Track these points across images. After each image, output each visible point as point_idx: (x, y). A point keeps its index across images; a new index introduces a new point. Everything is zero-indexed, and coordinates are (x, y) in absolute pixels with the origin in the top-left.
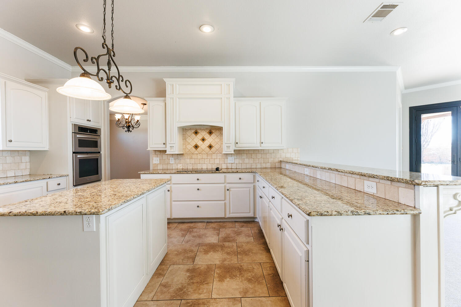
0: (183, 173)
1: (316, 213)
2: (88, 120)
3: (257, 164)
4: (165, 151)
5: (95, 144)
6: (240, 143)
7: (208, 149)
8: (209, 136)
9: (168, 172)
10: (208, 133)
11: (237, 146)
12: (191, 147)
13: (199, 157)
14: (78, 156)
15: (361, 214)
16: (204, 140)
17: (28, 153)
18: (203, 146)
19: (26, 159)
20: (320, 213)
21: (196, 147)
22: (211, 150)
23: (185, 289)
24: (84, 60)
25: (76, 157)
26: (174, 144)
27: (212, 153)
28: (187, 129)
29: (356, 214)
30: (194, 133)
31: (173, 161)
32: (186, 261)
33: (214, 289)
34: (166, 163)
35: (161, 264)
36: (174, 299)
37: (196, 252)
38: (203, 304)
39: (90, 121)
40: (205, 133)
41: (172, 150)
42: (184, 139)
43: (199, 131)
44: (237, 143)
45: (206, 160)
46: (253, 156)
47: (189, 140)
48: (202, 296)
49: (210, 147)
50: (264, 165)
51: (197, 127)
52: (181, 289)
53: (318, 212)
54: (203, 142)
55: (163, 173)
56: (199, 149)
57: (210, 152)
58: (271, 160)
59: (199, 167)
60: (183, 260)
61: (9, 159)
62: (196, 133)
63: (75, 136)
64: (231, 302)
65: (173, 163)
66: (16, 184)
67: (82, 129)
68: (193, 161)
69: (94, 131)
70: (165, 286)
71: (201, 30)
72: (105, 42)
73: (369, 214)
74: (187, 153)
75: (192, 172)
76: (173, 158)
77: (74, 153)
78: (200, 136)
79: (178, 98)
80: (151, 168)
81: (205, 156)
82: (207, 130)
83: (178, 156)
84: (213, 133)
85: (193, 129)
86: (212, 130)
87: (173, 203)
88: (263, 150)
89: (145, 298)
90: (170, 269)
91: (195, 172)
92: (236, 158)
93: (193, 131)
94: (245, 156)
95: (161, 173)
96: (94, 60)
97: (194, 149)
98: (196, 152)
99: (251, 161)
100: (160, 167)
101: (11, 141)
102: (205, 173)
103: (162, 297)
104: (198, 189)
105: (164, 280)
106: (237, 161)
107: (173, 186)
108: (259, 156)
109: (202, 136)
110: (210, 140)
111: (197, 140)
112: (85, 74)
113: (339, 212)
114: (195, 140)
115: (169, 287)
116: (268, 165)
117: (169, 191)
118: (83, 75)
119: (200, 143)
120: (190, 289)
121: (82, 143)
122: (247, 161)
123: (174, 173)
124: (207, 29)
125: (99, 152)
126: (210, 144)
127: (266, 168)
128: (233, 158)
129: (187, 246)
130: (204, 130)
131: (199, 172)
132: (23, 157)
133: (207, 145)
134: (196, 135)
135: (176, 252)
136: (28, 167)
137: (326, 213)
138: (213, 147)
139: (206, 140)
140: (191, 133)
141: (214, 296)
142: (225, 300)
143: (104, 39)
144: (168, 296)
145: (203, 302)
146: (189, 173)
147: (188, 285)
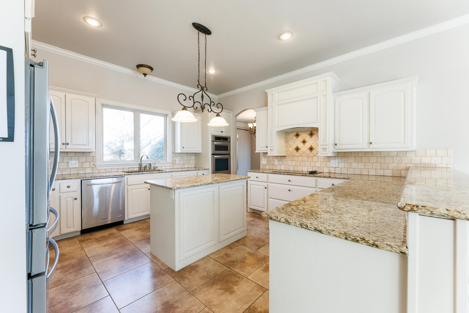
0: (277, 174)
1: (267, 216)
2: (221, 132)
3: (370, 170)
4: (267, 153)
5: (226, 148)
6: (340, 145)
7: (309, 151)
8: (310, 137)
9: (265, 172)
10: (309, 134)
11: (336, 148)
12: (292, 149)
13: (300, 159)
14: (215, 157)
15: (310, 229)
16: (305, 142)
17: (194, 154)
18: (304, 148)
19: (193, 158)
20: (270, 217)
21: (297, 149)
22: (312, 152)
23: (236, 263)
24: (184, 100)
25: (213, 157)
26: (273, 147)
27: (313, 155)
28: (289, 132)
29: (305, 227)
30: (295, 135)
31: (277, 162)
32: (253, 247)
33: (255, 273)
34: (272, 164)
35: (236, 242)
36: (225, 265)
37: (266, 244)
38: (238, 277)
39: (223, 132)
40: (306, 135)
41: (272, 153)
42: (287, 142)
43: (300, 133)
44: (336, 144)
45: (306, 162)
46: (364, 159)
47: (291, 143)
48: (242, 273)
49: (311, 149)
50: (381, 172)
51: (298, 130)
52: (233, 262)
53: (269, 215)
54: (304, 145)
55: (262, 173)
56: (300, 151)
57: (311, 155)
58: (392, 166)
59: (300, 169)
60: (252, 245)
61: (186, 158)
62: (297, 135)
63: (213, 143)
64: (257, 287)
65: (277, 164)
66: (183, 172)
67: (217, 138)
68: (294, 163)
69: (226, 139)
70: (227, 255)
71: (281, 40)
72: (199, 83)
73: (320, 231)
74: (289, 155)
75: (285, 173)
76: (277, 160)
77: (212, 154)
78: (301, 139)
79: (277, 105)
80: (261, 168)
81: (305, 159)
82: (308, 132)
83: (281, 157)
84: (314, 134)
85: (295, 132)
86: (313, 132)
87: (269, 199)
88: (380, 152)
89: (212, 256)
90: (239, 247)
91: (286, 173)
92: (341, 161)
93: (295, 134)
94: (352, 160)
95: (261, 172)
96: (191, 98)
97: (295, 151)
98: (297, 154)
99: (361, 166)
100: (267, 167)
101: (183, 148)
102: (296, 175)
103: (220, 260)
104: (289, 190)
105: (229, 251)
106: (342, 165)
107: (270, 184)
108: (373, 160)
109: (303, 139)
110: (310, 142)
111: (298, 142)
112: (185, 108)
113: (287, 221)
114: (296, 142)
115: (229, 257)
116: (389, 173)
117: (266, 188)
118: (183, 109)
119: (301, 145)
120: (239, 265)
121: (217, 148)
122: (354, 165)
123: (270, 173)
124: (286, 37)
125: (230, 154)
126: (311, 146)
127: (384, 176)
128: (337, 161)
129: (264, 237)
130: (305, 132)
131: (290, 174)
132: (192, 157)
133: (308, 148)
134: (297, 138)
135: (252, 238)
136: (194, 163)
137: (275, 218)
138: (314, 149)
139: (307, 142)
140: (292, 136)
141: (249, 277)
142: (254, 284)
143: (199, 82)
144: (223, 262)
145: (239, 277)
146: (282, 174)
147: (240, 262)
